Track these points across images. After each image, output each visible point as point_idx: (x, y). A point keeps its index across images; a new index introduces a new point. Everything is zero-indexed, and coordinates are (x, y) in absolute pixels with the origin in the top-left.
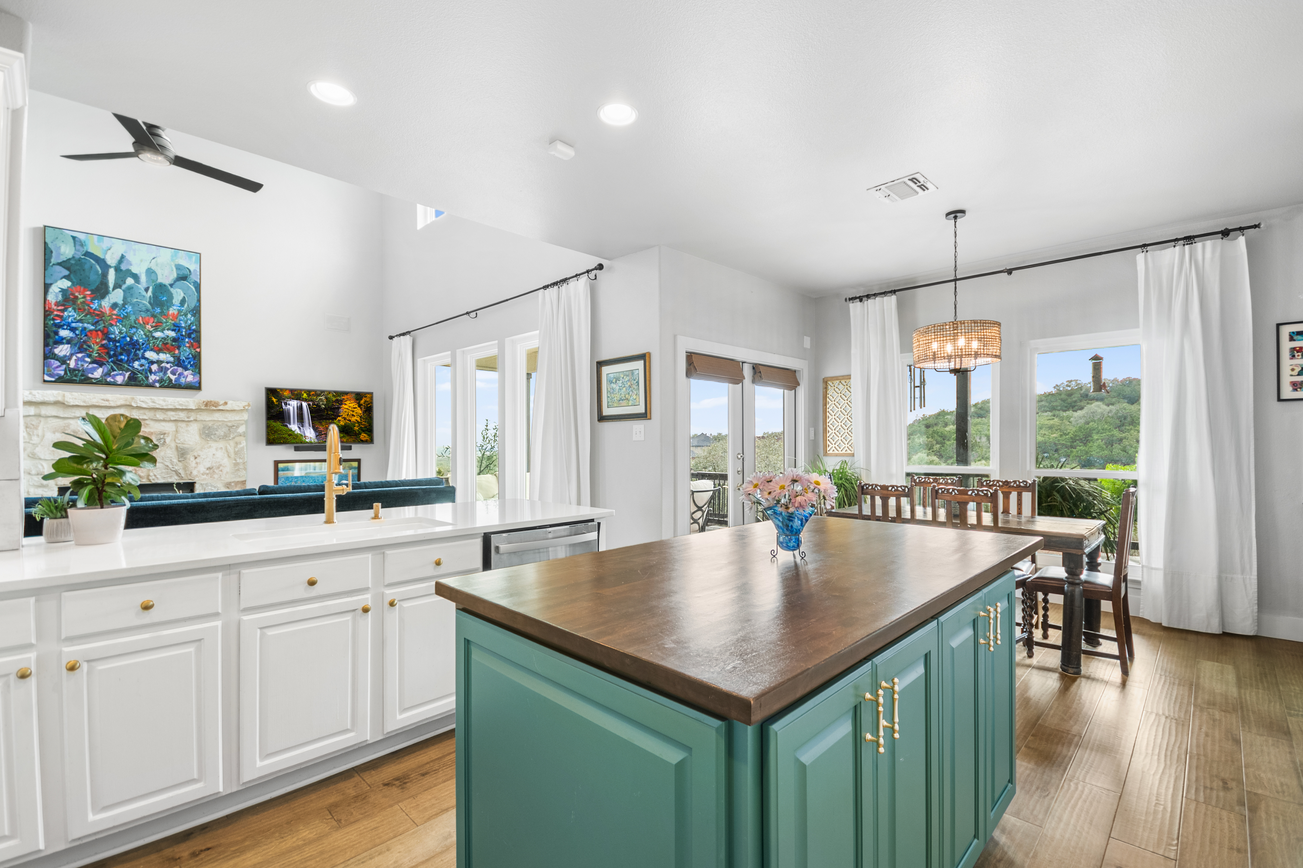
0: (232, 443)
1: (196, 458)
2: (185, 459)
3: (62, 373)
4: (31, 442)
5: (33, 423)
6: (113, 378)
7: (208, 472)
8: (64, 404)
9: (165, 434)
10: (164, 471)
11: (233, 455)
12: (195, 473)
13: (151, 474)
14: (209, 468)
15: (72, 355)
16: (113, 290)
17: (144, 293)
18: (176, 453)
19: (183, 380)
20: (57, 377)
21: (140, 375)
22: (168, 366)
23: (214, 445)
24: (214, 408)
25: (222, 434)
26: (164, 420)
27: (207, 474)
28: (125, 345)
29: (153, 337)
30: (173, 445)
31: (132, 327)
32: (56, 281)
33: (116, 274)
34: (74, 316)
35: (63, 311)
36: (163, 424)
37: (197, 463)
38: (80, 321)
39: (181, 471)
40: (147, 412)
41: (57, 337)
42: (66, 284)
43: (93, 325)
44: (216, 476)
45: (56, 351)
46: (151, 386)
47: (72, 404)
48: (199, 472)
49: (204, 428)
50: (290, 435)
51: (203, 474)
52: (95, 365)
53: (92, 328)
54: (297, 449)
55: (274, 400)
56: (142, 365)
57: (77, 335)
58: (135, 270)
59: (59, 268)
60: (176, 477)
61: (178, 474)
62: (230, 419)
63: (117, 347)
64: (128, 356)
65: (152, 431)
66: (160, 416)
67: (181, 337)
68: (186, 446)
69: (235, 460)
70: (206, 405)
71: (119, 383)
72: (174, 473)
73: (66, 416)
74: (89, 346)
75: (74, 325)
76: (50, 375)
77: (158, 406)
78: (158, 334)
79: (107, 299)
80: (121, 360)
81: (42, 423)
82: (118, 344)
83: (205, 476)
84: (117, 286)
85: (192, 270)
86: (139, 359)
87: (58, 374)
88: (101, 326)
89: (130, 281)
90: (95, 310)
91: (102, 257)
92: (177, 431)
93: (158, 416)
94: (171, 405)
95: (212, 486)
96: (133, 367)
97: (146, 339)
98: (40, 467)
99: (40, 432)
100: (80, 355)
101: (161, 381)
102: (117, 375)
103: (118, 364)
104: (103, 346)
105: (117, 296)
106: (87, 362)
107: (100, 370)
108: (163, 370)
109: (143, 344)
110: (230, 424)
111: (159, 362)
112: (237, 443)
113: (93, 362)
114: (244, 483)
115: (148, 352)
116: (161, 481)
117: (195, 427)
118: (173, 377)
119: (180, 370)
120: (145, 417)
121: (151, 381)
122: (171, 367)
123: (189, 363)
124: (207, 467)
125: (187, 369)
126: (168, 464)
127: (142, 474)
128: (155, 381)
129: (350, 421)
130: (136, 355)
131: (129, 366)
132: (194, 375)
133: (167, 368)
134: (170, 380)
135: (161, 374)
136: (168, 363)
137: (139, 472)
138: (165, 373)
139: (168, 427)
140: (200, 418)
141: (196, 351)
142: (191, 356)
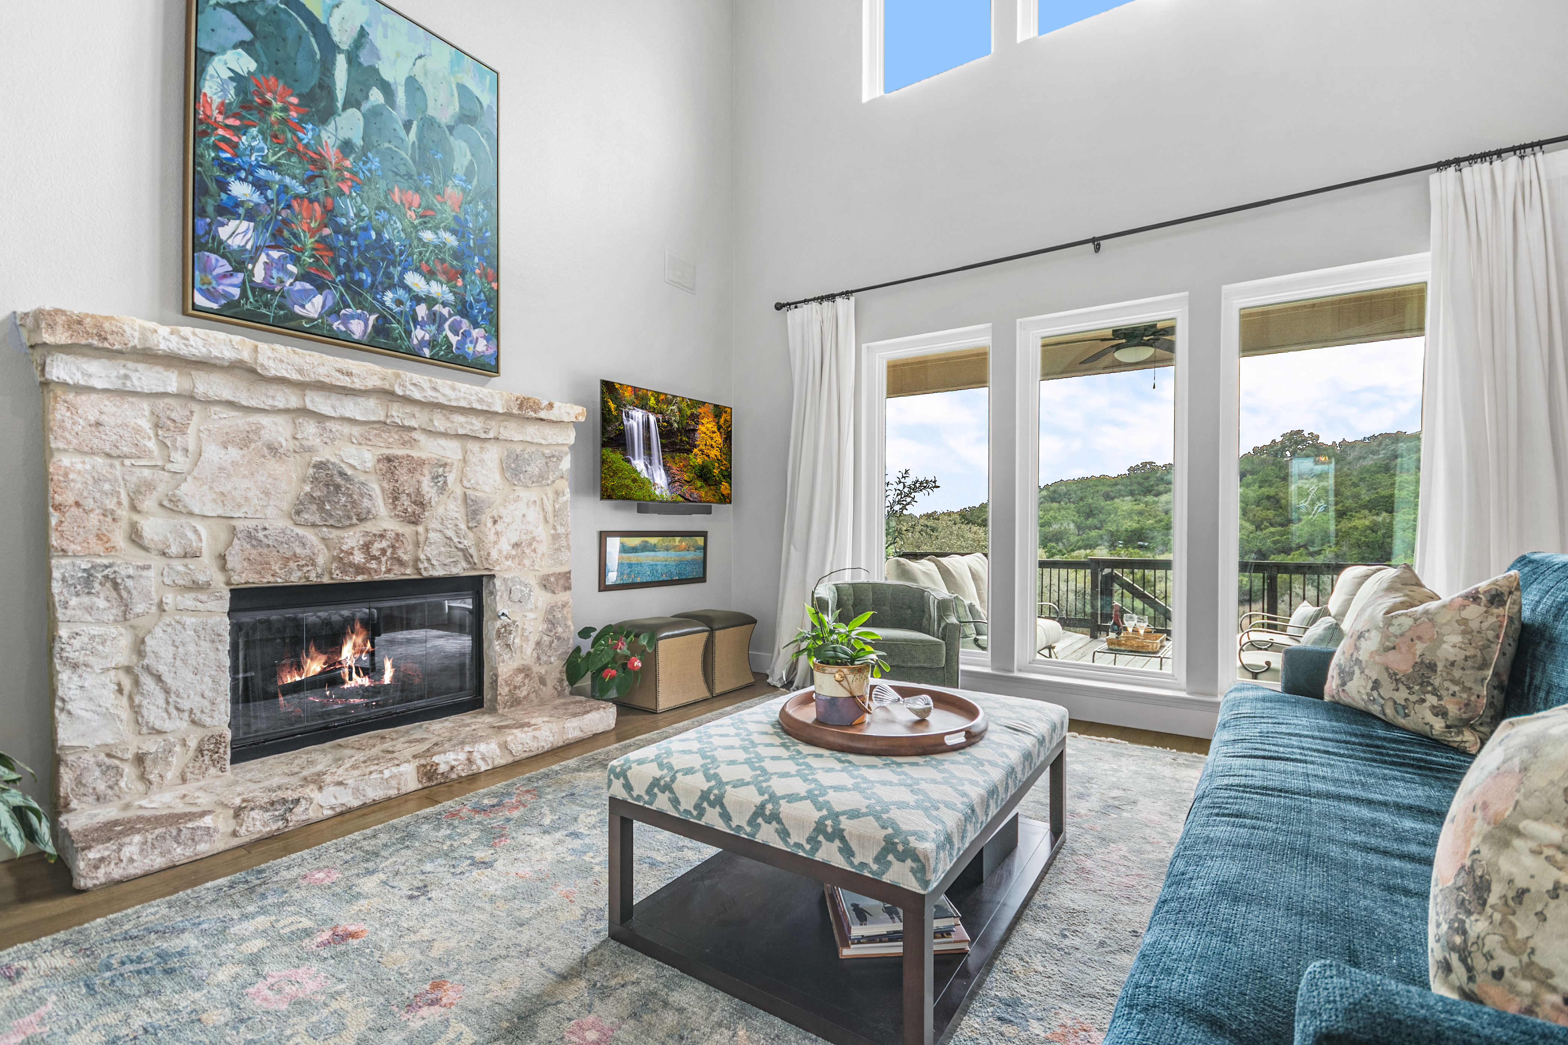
0: (550, 491)
1: (495, 522)
2: (479, 522)
3: (236, 292)
4: (169, 466)
5: (173, 415)
6: (345, 324)
7: (514, 552)
8: (253, 371)
9: (445, 465)
10: (443, 549)
11: (551, 518)
12: (494, 554)
13: (422, 557)
14: (516, 545)
15: (258, 249)
16: (344, 108)
17: (402, 133)
18: (462, 510)
19: (469, 348)
20: (223, 302)
21: (395, 325)
22: (444, 311)
23: (523, 493)
24: (533, 414)
25: (536, 471)
26: (445, 435)
27: (513, 557)
28: (368, 248)
29: (420, 240)
30: (459, 491)
31: (380, 208)
32: (224, 51)
33: (349, 71)
34: (262, 150)
35: (240, 131)
36: (442, 442)
37: (497, 533)
38: (275, 167)
39: (472, 551)
40: (416, 410)
41: (224, 196)
42: (246, 64)
43: (303, 184)
44: (527, 562)
45: (223, 232)
46: (413, 354)
47: (273, 373)
48: (500, 552)
49: (508, 456)
50: (635, 481)
51: (507, 558)
52: (308, 286)
53: (302, 190)
54: (642, 509)
55: (612, 406)
56: (399, 302)
57: (269, 202)
58: (387, 74)
59: (229, 18)
60: (464, 564)
61: (468, 557)
62: (550, 441)
63: (351, 248)
64: (374, 275)
65: (424, 455)
66: (440, 423)
67: (467, 252)
68: (479, 494)
69: (555, 528)
70: (521, 407)
71: (356, 337)
72: (460, 554)
73: (253, 403)
74: (296, 236)
75: (262, 173)
76: (209, 294)
77: (442, 400)
78: (427, 236)
79: (331, 127)
80: (360, 283)
81: (195, 418)
82: (353, 243)
83: (509, 563)
84: (352, 102)
85: (485, 105)
86: (394, 286)
87: (226, 295)
88: (319, 191)
89: (376, 96)
90: (306, 146)
91: (323, 21)
92: (465, 460)
93: (436, 423)
94: (465, 398)
95: (521, 582)
96: (383, 303)
97: (407, 243)
98: (191, 535)
99: (191, 441)
100: (275, 254)
101: (432, 344)
102: (352, 317)
103: (355, 291)
104: (323, 240)
105: (350, 125)
106: (290, 274)
107: (318, 300)
108: (435, 319)
109: (401, 254)
110: (547, 452)
111: (430, 301)
112: (557, 493)
113: (304, 277)
114: (567, 575)
115: (410, 273)
116: (439, 572)
117: (493, 454)
118: (454, 339)
119: (465, 324)
120: (413, 423)
121: (415, 342)
122: (450, 315)
123: (481, 311)
124: (513, 541)
125: (476, 325)
126: (450, 533)
127: (405, 558)
128: (422, 343)
129: (708, 456)
130: (389, 276)
131: (375, 299)
132: (487, 339)
133: (443, 319)
134: (450, 346)
135: (433, 328)
136: (444, 304)
137: (400, 553)
138: (440, 329)
139: (451, 450)
140: (505, 434)
141: (492, 288)
142: (482, 297)
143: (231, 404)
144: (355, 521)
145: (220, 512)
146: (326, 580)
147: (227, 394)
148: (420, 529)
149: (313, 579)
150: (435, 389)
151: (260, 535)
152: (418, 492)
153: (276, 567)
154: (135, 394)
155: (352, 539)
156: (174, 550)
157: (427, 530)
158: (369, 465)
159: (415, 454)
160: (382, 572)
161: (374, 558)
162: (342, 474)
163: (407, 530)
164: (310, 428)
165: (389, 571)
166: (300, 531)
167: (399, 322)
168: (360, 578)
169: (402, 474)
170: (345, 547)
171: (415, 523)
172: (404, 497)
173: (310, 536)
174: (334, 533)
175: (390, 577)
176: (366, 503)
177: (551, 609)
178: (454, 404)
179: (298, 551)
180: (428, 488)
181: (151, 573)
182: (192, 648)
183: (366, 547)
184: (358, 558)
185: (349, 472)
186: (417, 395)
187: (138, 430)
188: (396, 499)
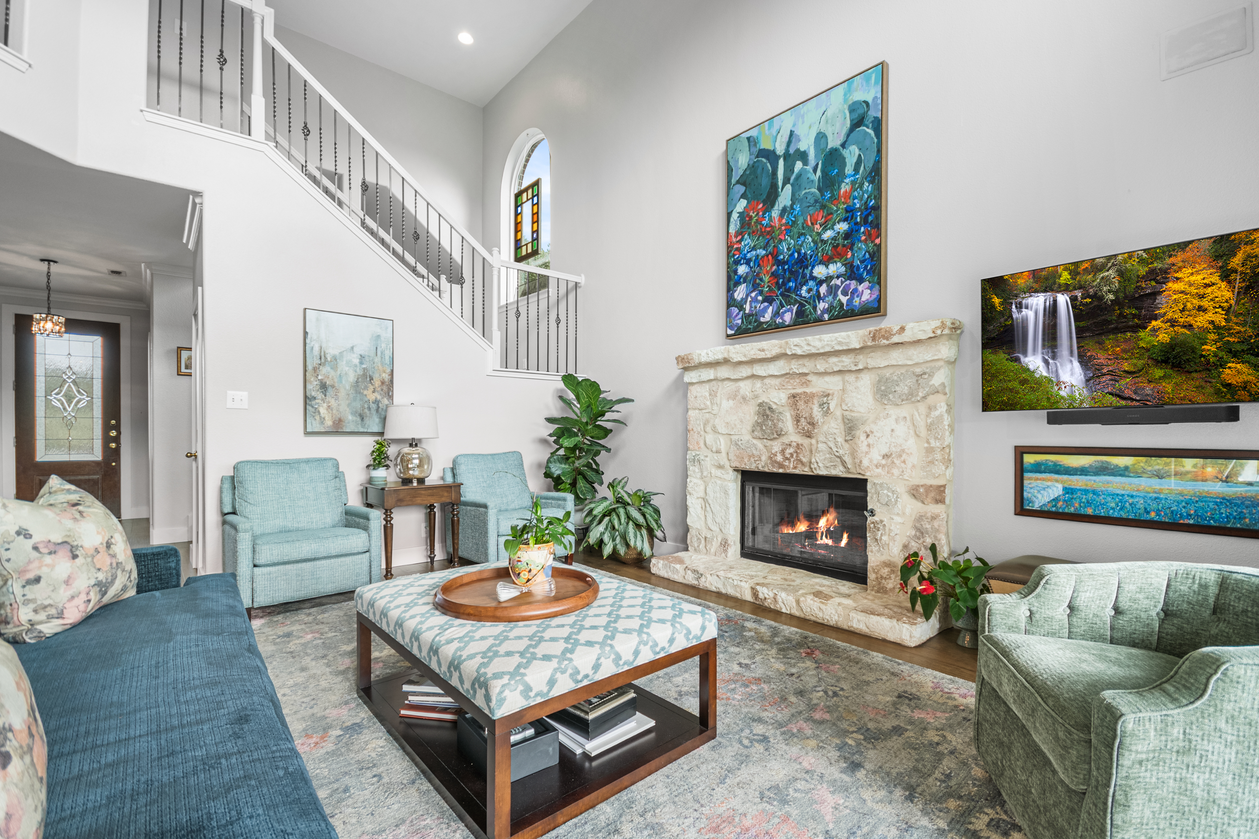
0: (922, 407)
1: (868, 436)
2: (854, 437)
3: (740, 322)
4: (713, 412)
5: (715, 389)
6: (782, 318)
7: (884, 462)
8: (731, 361)
9: (828, 395)
10: (828, 456)
11: (923, 432)
12: (865, 463)
13: (814, 460)
14: (886, 456)
15: (747, 296)
16: (782, 189)
17: (813, 176)
18: (842, 427)
19: (856, 301)
20: (736, 329)
21: (808, 306)
22: (838, 282)
23: (894, 412)
24: (885, 342)
25: (906, 389)
26: (826, 373)
27: (884, 466)
28: (794, 265)
29: (823, 240)
30: (838, 413)
31: (800, 235)
32: (736, 205)
33: (785, 165)
34: (749, 243)
35: (740, 241)
36: (827, 379)
37: (869, 445)
38: (754, 248)
39: (847, 458)
40: (806, 361)
41: (736, 277)
42: (743, 204)
43: (764, 248)
44: (896, 472)
45: (736, 295)
46: (819, 320)
47: (735, 360)
48: (871, 461)
49: (879, 381)
50: (1027, 384)
51: (877, 466)
52: (766, 304)
53: (764, 252)
54: (1055, 419)
55: (998, 303)
56: (810, 290)
58: (803, 146)
59: (737, 187)
60: (842, 468)
62: (917, 360)
63: (786, 270)
64: (796, 280)
65: (814, 390)
66: (821, 365)
67: (855, 227)
68: (855, 414)
69: (928, 442)
70: (874, 339)
71: (787, 323)
72: (839, 460)
74: (761, 279)
75: (749, 255)
76: (731, 328)
78: (827, 235)
79: (776, 206)
80: (790, 289)
81: (720, 388)
82: (786, 267)
83: (879, 470)
84: (786, 182)
86: (807, 281)
87: (737, 325)
88: (770, 249)
89: (798, 166)
90: (766, 227)
91: (772, 148)
92: (843, 390)
93: (818, 367)
94: (828, 345)
95: (888, 489)
96: (801, 296)
97: (815, 248)
99: (718, 400)
100: (754, 294)
101: (830, 309)
102: (785, 312)
103: (787, 296)
104: (773, 274)
105: (785, 198)
106: (759, 302)
107: (770, 309)
108: (832, 290)
109: (811, 257)
110: (918, 370)
111: (828, 280)
112: (930, 408)
113: (764, 301)
114: (941, 489)
115: (816, 268)
116: (823, 472)
117: (866, 381)
118: (844, 300)
119: (853, 284)
120: (805, 371)
121: (819, 312)
122: (842, 283)
123: (866, 267)
124: (883, 452)
125: (861, 280)
126: (832, 445)
127: (804, 460)
128: (824, 311)
129: (1190, 326)
130: (804, 276)
131: (797, 295)
132: (871, 288)
133: (837, 287)
134: (841, 304)
135: (830, 298)
136: (838, 277)
137: (801, 457)
138: (836, 295)
139: (832, 384)
140: (872, 363)
141: (875, 245)
142: (867, 256)
143: (728, 379)
144: (775, 436)
145: (727, 432)
146: (766, 470)
147: (726, 375)
148: (813, 441)
149: (761, 469)
150: (808, 345)
151: (739, 443)
152: (811, 417)
153: (746, 460)
154: (704, 382)
155: (776, 446)
156: (714, 449)
157: (817, 442)
158: (783, 401)
159: (808, 390)
160: (791, 468)
161: (787, 459)
162: (770, 408)
163: (806, 442)
164: (758, 384)
165: (795, 468)
166: (755, 441)
167: (809, 304)
168: (781, 471)
169: (801, 405)
170: (773, 451)
171: (809, 437)
172: (803, 420)
173: (759, 444)
174: (770, 443)
175: (797, 472)
176: (780, 425)
177: (920, 518)
178: (822, 351)
179: (754, 452)
180: (817, 413)
181: (708, 459)
182: (718, 495)
183: (783, 452)
184: (779, 458)
185: (774, 407)
186: (799, 352)
187: (705, 397)
188: (798, 421)
